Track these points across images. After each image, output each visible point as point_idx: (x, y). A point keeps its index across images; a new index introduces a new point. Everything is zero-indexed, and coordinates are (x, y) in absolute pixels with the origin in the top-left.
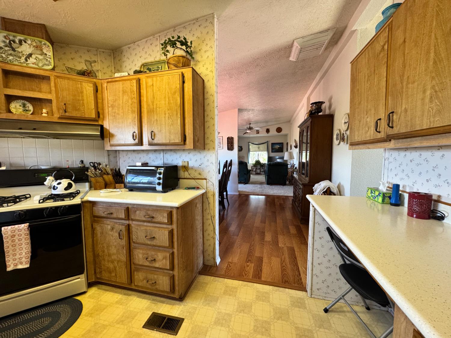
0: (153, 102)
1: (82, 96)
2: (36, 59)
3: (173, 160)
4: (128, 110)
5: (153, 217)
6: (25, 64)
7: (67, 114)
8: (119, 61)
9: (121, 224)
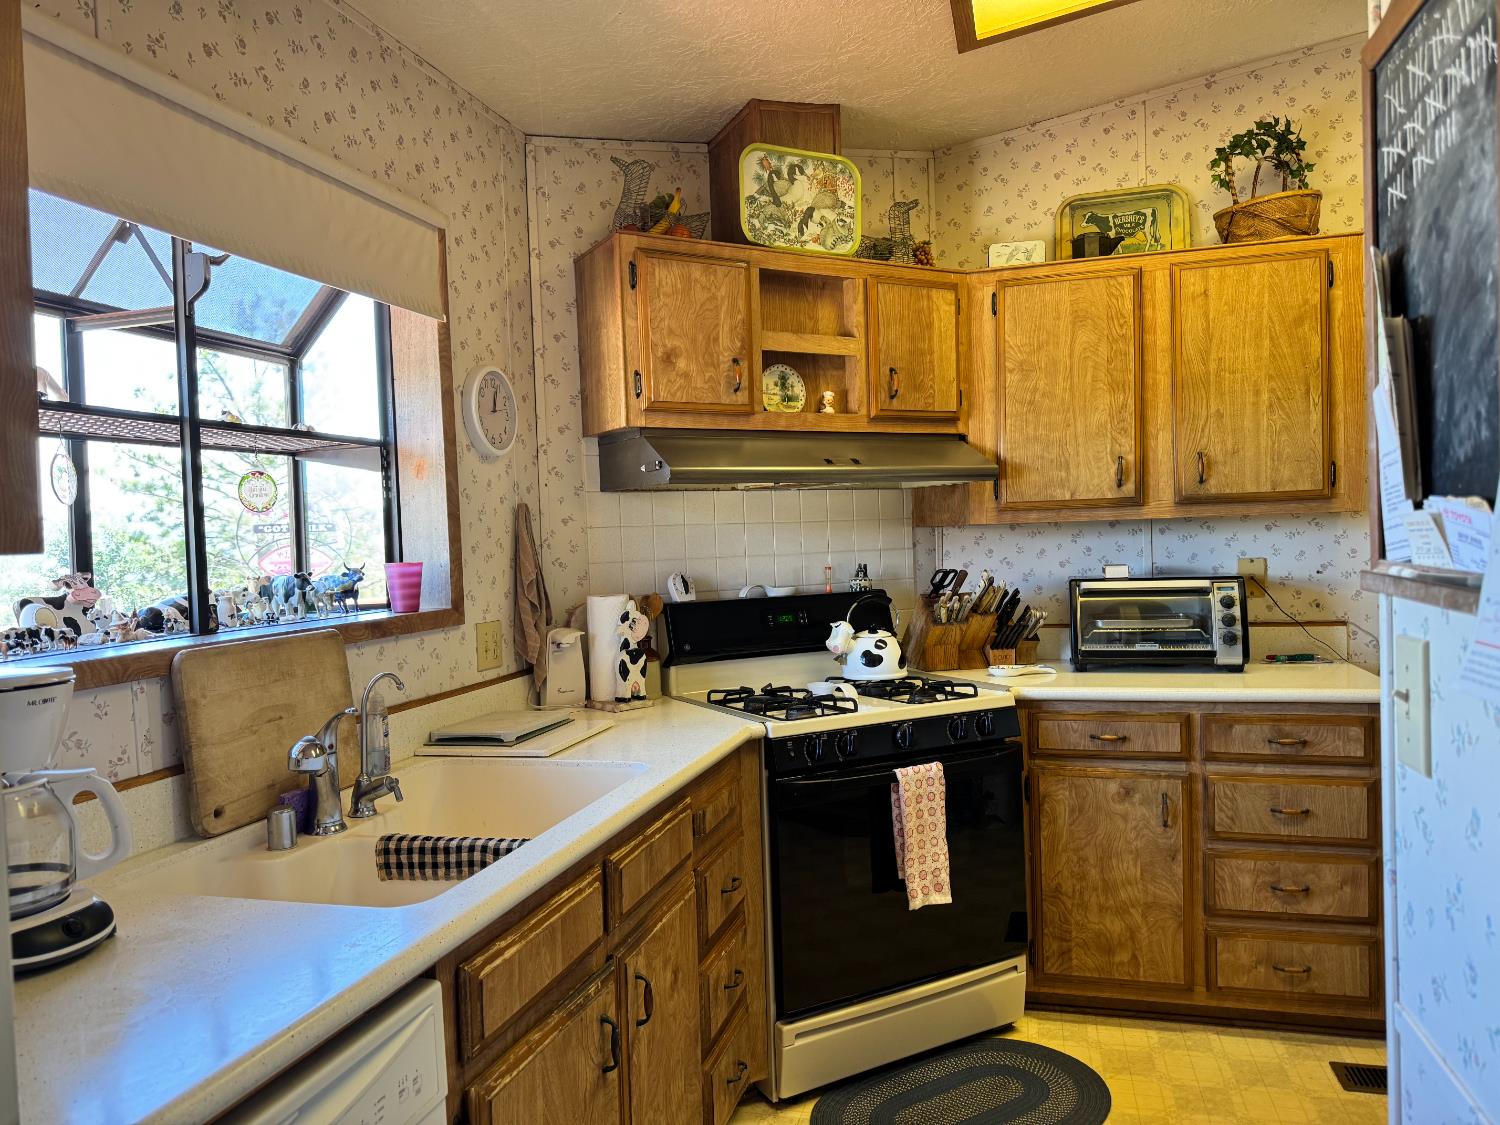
0: (1208, 352)
1: (931, 339)
2: (821, 225)
3: (1194, 556)
4: (1095, 380)
5: (1304, 743)
6: (799, 245)
7: (896, 404)
8: (960, 188)
9: (1163, 774)
